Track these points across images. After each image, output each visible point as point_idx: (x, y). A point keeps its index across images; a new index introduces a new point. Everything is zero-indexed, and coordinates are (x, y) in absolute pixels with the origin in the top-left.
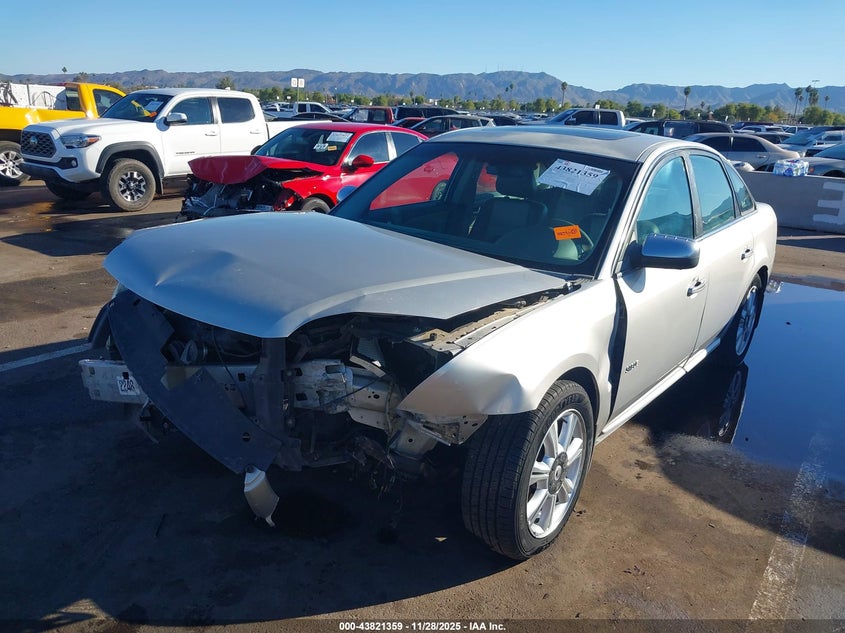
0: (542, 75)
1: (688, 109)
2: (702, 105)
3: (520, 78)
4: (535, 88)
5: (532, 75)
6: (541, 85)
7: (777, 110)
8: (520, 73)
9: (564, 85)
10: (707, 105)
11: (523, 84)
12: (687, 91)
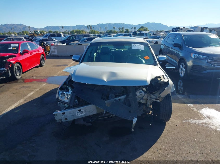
0: (21, 25)
1: (64, 32)
2: (67, 31)
3: (14, 26)
4: (19, 28)
5: (18, 25)
6: (21, 27)
7: (84, 31)
8: (14, 24)
9: (29, 27)
10: (68, 30)
11: (16, 27)
12: (63, 27)
